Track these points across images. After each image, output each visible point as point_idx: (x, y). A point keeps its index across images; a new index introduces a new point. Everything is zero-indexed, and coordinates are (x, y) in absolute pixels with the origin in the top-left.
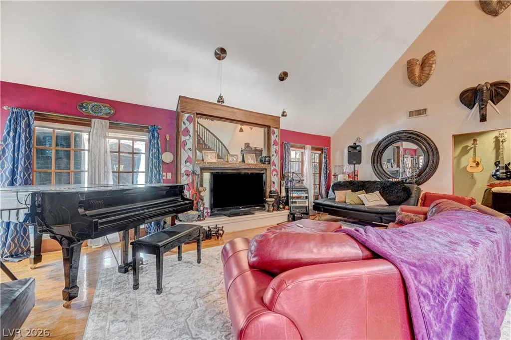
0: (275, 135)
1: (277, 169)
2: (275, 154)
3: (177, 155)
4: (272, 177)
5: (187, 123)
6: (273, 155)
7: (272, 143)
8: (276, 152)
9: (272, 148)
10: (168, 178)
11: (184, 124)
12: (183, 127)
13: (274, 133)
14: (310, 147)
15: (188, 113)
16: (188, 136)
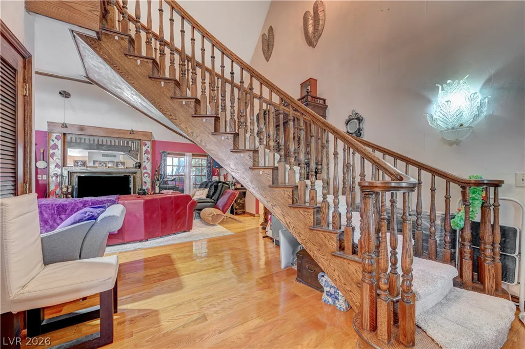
0: (146, 146)
1: (149, 172)
2: (147, 161)
3: (48, 163)
4: (143, 178)
5: (56, 141)
6: (144, 162)
7: (144, 152)
8: (147, 159)
9: (143, 156)
10: (43, 179)
11: (53, 141)
12: (52, 143)
13: (146, 145)
14: (191, 154)
15: (55, 133)
16: (57, 150)
